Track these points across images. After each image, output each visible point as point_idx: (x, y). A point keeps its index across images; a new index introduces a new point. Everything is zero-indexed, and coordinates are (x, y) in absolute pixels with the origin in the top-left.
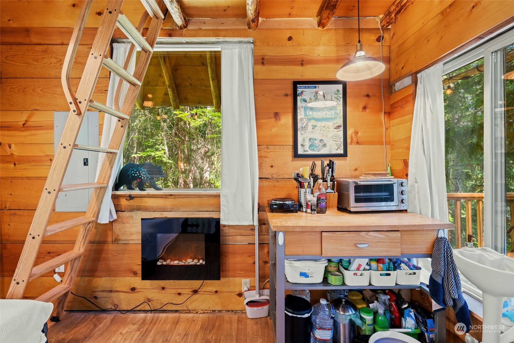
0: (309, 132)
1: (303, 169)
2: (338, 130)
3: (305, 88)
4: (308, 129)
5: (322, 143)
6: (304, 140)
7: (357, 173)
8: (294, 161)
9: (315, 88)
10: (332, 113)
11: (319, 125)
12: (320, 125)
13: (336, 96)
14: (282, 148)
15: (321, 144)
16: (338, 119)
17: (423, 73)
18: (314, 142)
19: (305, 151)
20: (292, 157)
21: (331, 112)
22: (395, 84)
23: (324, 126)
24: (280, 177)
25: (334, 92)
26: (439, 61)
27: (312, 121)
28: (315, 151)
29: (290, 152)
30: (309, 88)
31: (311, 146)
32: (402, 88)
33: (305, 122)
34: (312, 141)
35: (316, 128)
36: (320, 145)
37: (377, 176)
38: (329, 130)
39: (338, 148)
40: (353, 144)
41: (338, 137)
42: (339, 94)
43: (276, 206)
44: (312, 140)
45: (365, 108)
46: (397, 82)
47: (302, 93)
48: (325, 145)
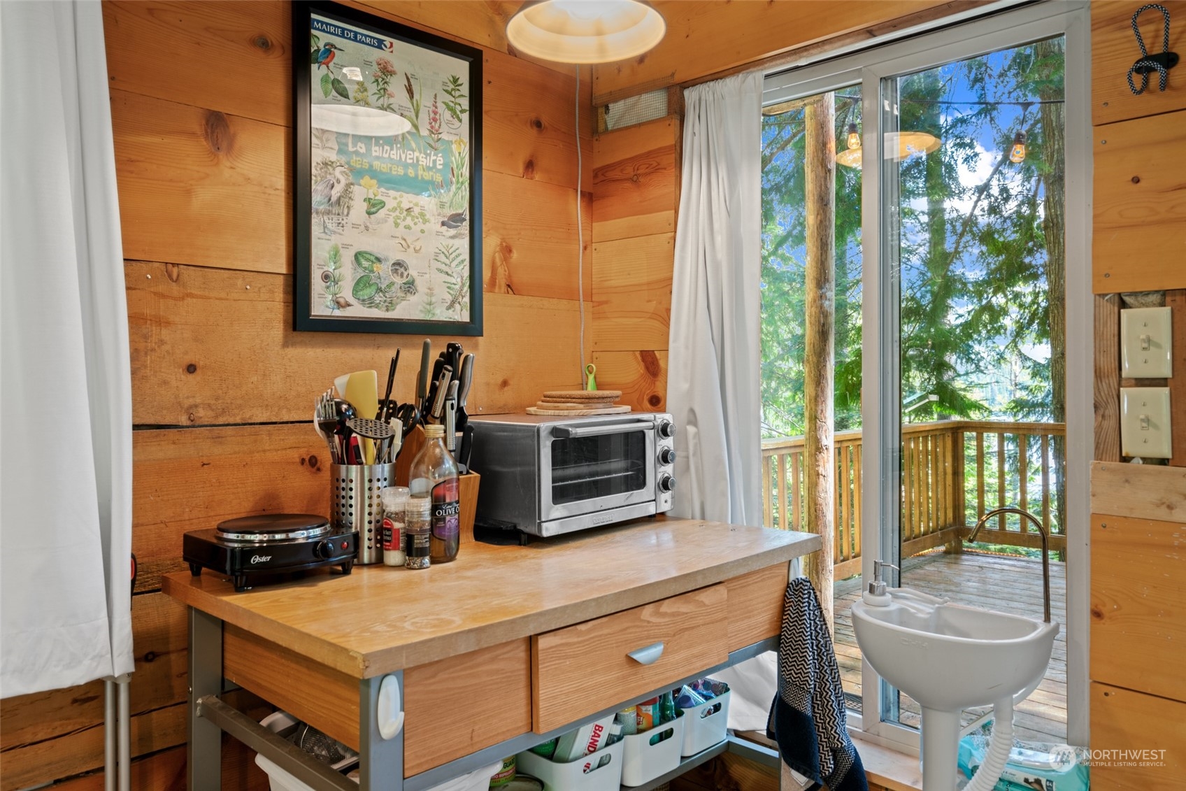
0: (355, 226)
1: (349, 383)
2: (452, 232)
3: (343, 36)
4: (352, 212)
5: (402, 275)
6: (336, 256)
7: (508, 396)
8: (294, 344)
9: (379, 47)
10: (435, 161)
11: (390, 204)
12: (394, 204)
13: (448, 98)
14: (240, 282)
15: (399, 281)
16: (454, 188)
17: (705, 91)
18: (372, 271)
19: (339, 305)
20: (285, 330)
21: (433, 158)
22: (611, 106)
23: (408, 210)
24: (231, 420)
25: (444, 84)
26: (755, 66)
27: (366, 180)
28: (377, 306)
29: (275, 306)
30: (355, 39)
31: (360, 284)
32: (634, 122)
33: (338, 181)
34: (365, 263)
35: (382, 213)
36: (392, 284)
37: (594, 406)
38: (426, 227)
39: (453, 303)
40: (497, 290)
41: (453, 261)
42: (457, 93)
43: (264, 559)
44: (367, 260)
45: (530, 165)
46: (616, 101)
47: (329, 51)
48: (410, 287)
